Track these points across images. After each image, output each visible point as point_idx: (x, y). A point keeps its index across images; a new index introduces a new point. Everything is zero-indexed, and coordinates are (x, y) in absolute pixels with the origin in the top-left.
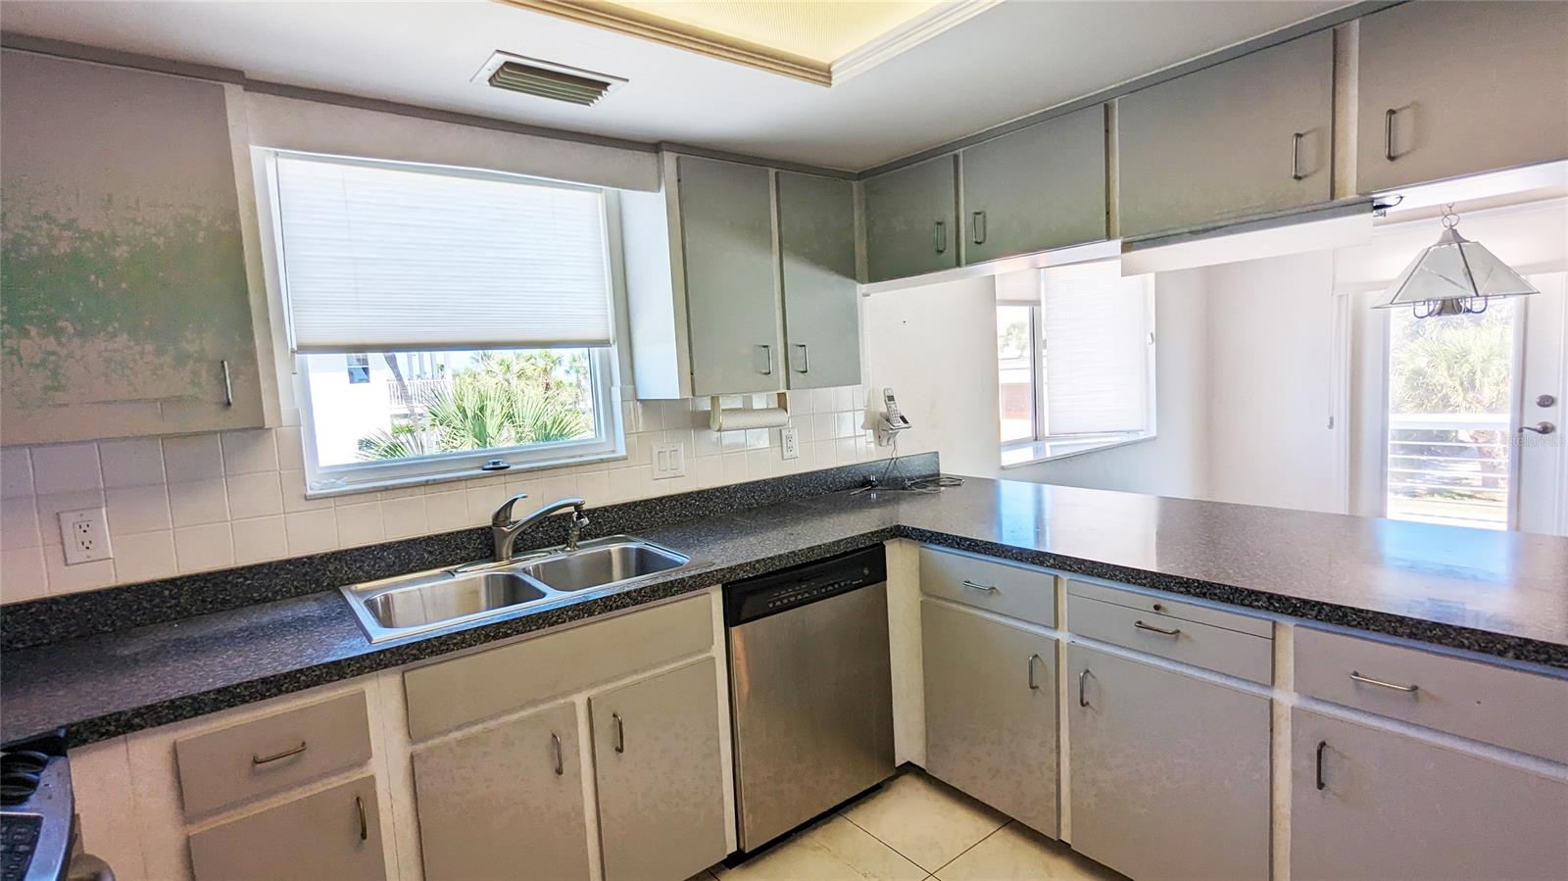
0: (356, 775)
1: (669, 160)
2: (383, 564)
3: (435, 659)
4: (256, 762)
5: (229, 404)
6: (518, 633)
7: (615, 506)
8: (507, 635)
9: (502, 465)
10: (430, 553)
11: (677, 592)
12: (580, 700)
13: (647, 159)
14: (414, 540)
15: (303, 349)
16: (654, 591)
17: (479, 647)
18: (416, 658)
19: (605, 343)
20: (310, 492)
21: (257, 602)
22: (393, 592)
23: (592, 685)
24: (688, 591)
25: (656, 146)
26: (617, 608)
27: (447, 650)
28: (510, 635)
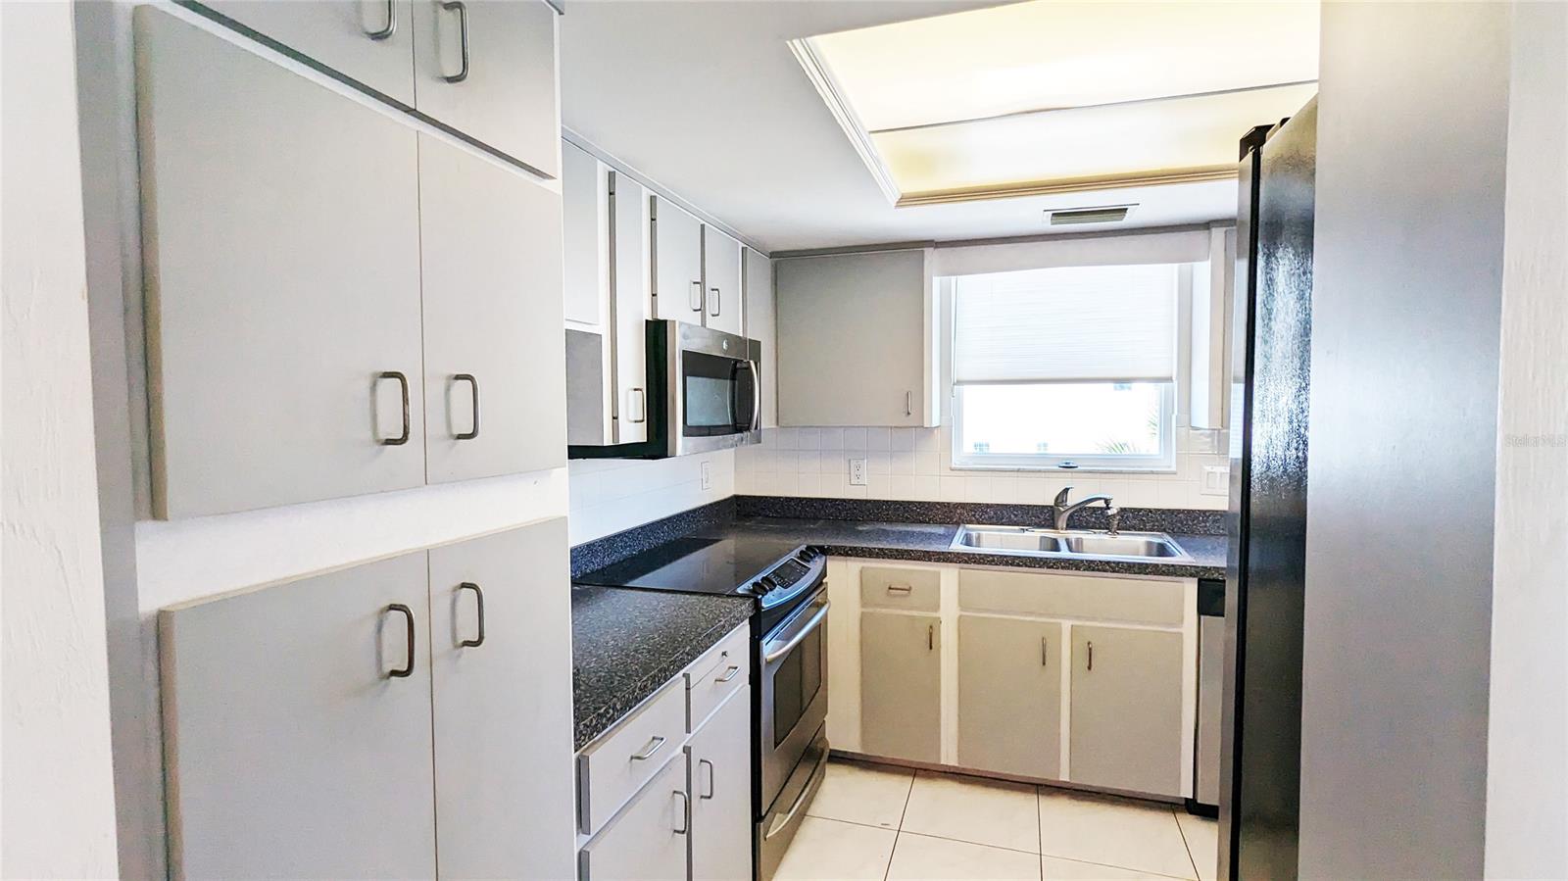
0: (934, 615)
1: (1218, 234)
2: (986, 516)
3: (976, 566)
4: (890, 588)
5: (909, 413)
6: (1026, 566)
7: (1159, 510)
8: (1018, 565)
9: (1071, 465)
10: (1016, 516)
11: (1149, 573)
12: (1066, 625)
13: (1200, 236)
14: (1006, 505)
15: (959, 383)
16: (1129, 566)
17: (1001, 567)
18: (966, 562)
19: (1169, 379)
20: (953, 466)
21: (921, 522)
22: (984, 533)
23: (1078, 618)
24: (1161, 574)
25: (1207, 225)
26: (1098, 570)
27: (984, 563)
28: (1021, 566)
